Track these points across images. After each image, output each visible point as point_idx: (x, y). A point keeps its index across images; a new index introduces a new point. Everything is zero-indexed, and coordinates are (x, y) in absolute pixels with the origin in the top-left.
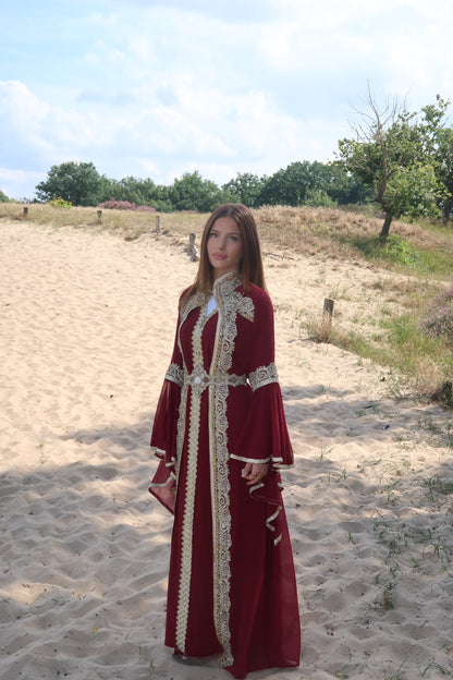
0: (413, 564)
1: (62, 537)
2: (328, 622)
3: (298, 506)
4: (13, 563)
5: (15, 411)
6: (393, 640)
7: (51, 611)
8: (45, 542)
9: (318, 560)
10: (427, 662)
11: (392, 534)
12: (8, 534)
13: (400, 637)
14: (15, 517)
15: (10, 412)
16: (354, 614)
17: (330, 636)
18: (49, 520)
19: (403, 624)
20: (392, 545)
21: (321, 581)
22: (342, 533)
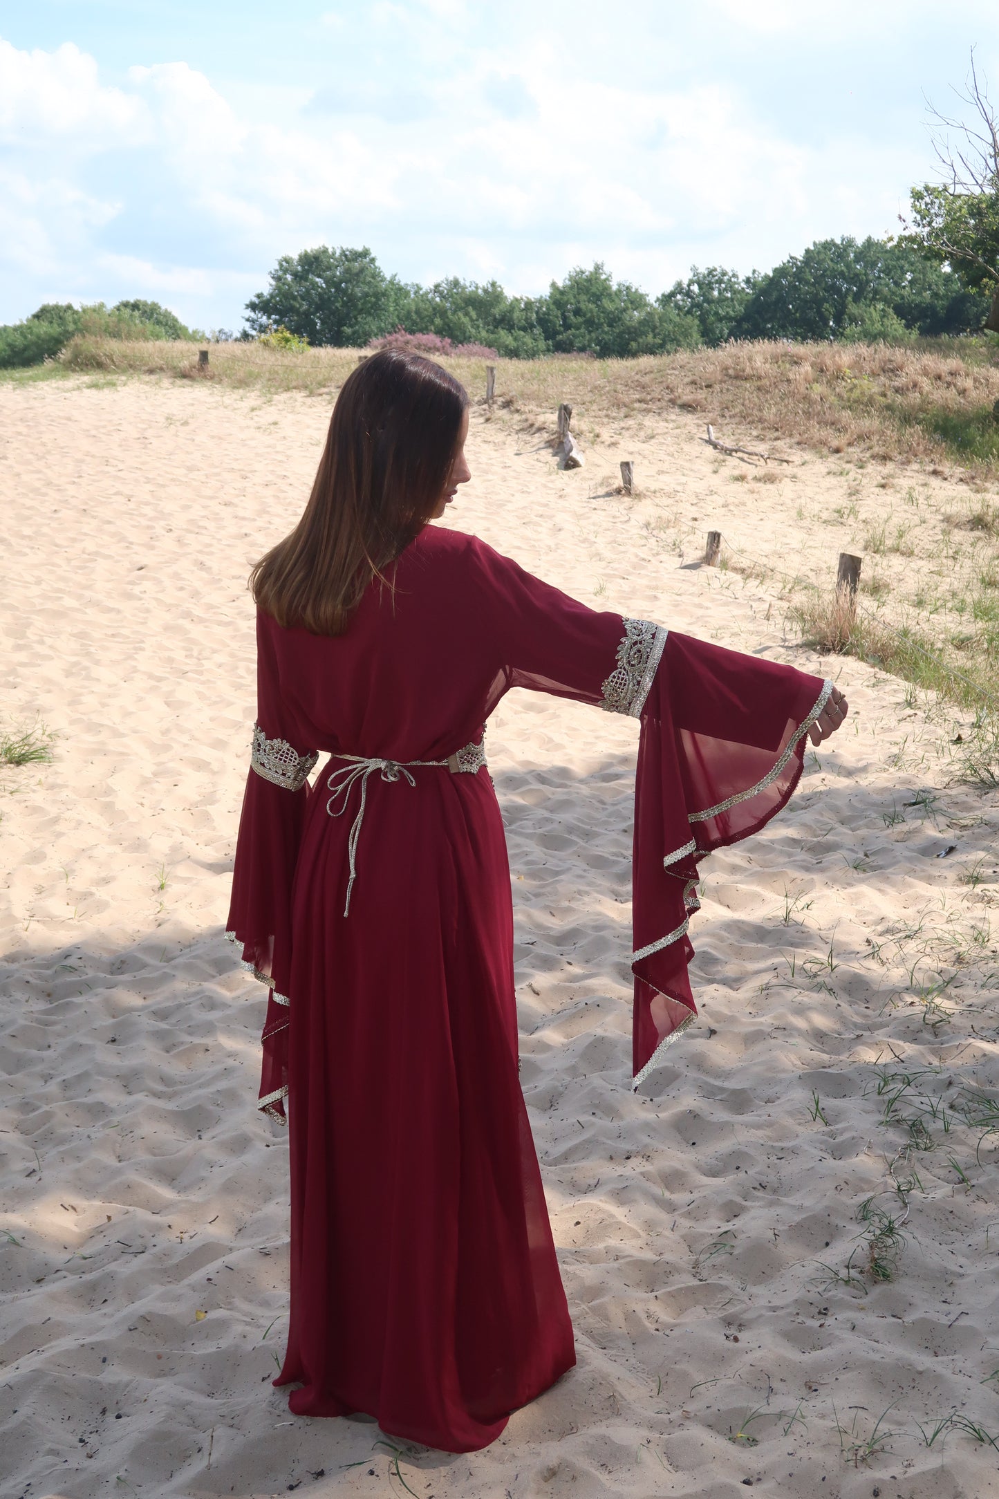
0: (955, 1176)
1: (170, 1097)
2: (731, 1310)
3: (713, 1032)
4: (52, 1153)
5: (118, 806)
6: (876, 1357)
7: (112, 1267)
8: (130, 1108)
9: (734, 1162)
10: (946, 1412)
11: (916, 1102)
12: (53, 1087)
13: (897, 1351)
14: (77, 1048)
15: (108, 808)
16: (794, 1292)
17: (731, 1344)
18: (147, 1054)
19: (909, 1318)
20: (916, 1129)
21: (733, 1211)
22: (800, 1096)
